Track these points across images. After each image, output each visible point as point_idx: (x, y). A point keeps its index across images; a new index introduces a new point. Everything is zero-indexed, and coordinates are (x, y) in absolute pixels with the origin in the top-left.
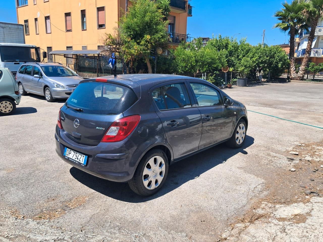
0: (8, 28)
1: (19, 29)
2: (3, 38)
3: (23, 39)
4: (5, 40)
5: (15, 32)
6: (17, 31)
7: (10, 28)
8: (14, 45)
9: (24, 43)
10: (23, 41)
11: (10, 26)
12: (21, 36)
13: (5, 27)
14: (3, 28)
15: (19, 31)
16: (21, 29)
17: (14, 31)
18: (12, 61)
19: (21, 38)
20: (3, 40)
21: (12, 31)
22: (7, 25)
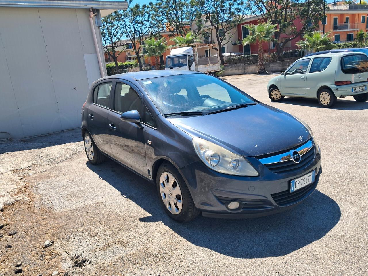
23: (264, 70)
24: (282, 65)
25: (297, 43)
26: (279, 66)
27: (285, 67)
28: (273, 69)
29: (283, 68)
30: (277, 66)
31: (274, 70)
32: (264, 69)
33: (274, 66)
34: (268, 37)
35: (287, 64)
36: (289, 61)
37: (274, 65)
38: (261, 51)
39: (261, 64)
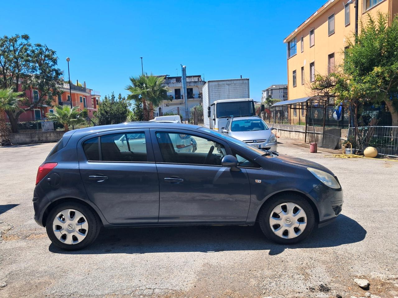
0: (233, 84)
1: (244, 84)
2: (228, 95)
3: (247, 93)
4: (230, 96)
5: (240, 87)
6: (242, 86)
7: (235, 84)
8: (238, 100)
9: (247, 97)
10: (247, 95)
11: (235, 82)
12: (246, 91)
13: (231, 84)
14: (228, 85)
15: (244, 86)
16: (246, 83)
17: (238, 86)
18: (226, 117)
19: (246, 93)
20: (228, 97)
21: (237, 87)
22: (232, 82)
23: (8, 142)
24: (30, 137)
25: (47, 115)
26: (27, 138)
27: (34, 139)
28: (19, 140)
29: (31, 140)
30: (24, 138)
31: (20, 142)
32: (9, 140)
33: (20, 138)
34: (13, 104)
35: (36, 135)
36: (38, 133)
37: (20, 136)
38: (3, 120)
39: (4, 135)
